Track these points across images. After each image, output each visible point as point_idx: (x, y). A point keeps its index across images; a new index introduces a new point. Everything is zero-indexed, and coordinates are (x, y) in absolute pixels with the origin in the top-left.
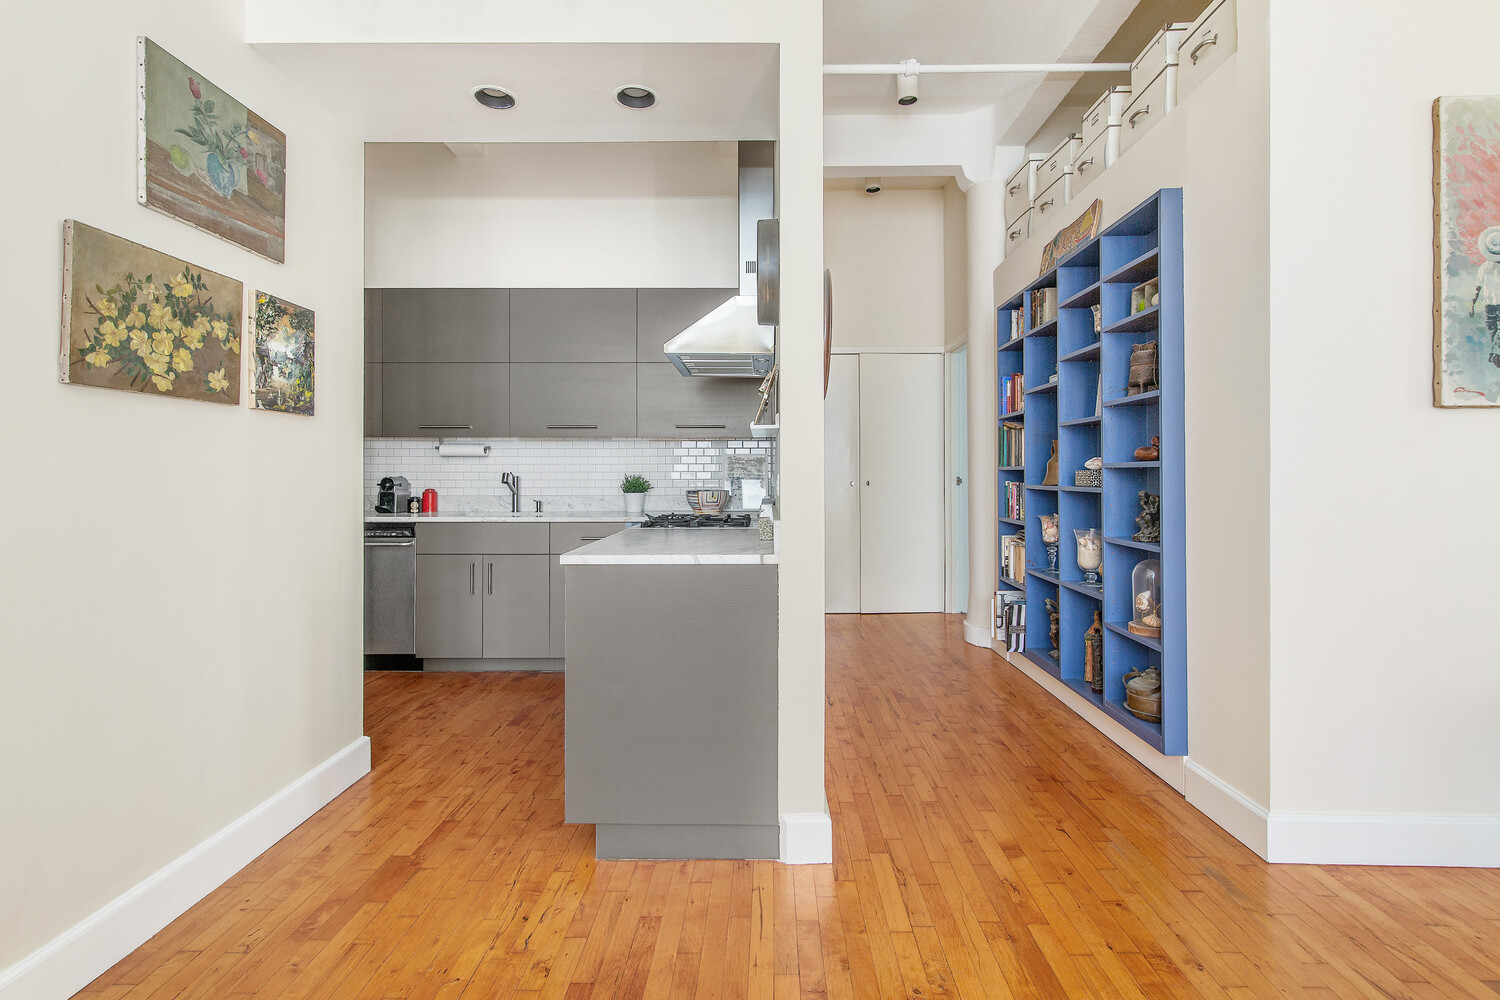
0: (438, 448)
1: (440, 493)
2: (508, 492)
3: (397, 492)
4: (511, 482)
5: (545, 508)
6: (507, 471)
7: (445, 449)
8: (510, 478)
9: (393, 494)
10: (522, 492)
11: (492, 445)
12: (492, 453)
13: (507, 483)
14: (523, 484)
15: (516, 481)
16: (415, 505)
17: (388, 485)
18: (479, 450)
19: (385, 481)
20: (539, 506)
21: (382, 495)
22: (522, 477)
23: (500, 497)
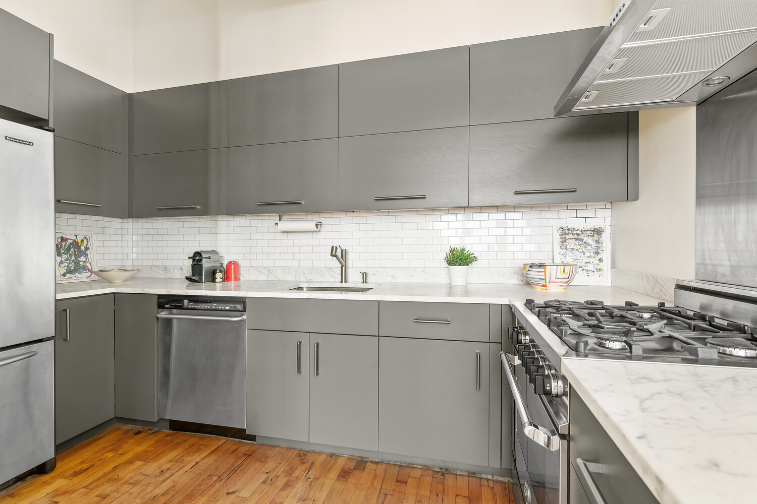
0: (276, 224)
1: (242, 264)
2: (338, 265)
3: (206, 264)
4: (340, 255)
5: (369, 279)
6: (335, 245)
7: (285, 225)
8: (339, 251)
9: (202, 266)
10: (350, 264)
11: (323, 221)
12: (324, 229)
13: (335, 256)
14: (350, 257)
15: (344, 253)
16: (219, 275)
17: (197, 258)
18: (311, 225)
19: (198, 254)
20: (365, 276)
21: (194, 267)
22: (349, 250)
23: (331, 268)
